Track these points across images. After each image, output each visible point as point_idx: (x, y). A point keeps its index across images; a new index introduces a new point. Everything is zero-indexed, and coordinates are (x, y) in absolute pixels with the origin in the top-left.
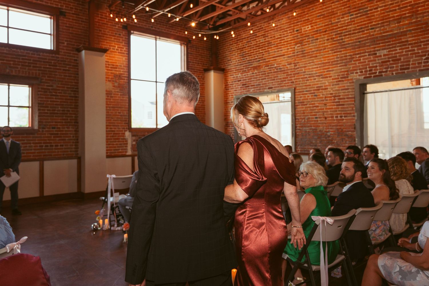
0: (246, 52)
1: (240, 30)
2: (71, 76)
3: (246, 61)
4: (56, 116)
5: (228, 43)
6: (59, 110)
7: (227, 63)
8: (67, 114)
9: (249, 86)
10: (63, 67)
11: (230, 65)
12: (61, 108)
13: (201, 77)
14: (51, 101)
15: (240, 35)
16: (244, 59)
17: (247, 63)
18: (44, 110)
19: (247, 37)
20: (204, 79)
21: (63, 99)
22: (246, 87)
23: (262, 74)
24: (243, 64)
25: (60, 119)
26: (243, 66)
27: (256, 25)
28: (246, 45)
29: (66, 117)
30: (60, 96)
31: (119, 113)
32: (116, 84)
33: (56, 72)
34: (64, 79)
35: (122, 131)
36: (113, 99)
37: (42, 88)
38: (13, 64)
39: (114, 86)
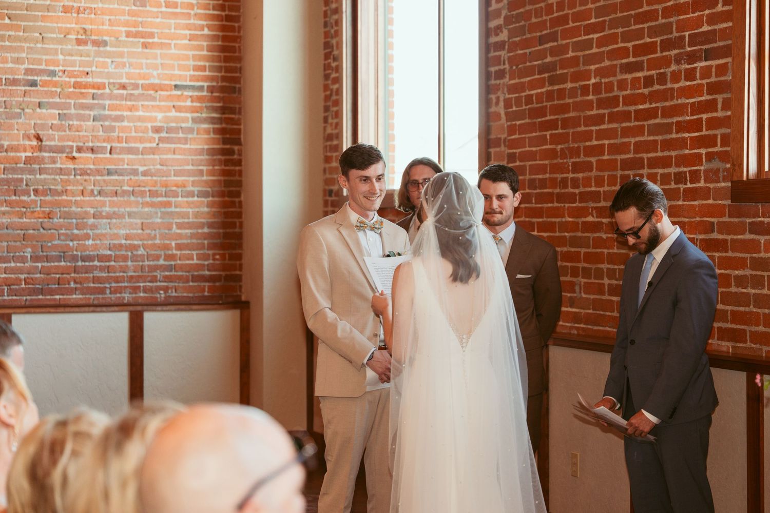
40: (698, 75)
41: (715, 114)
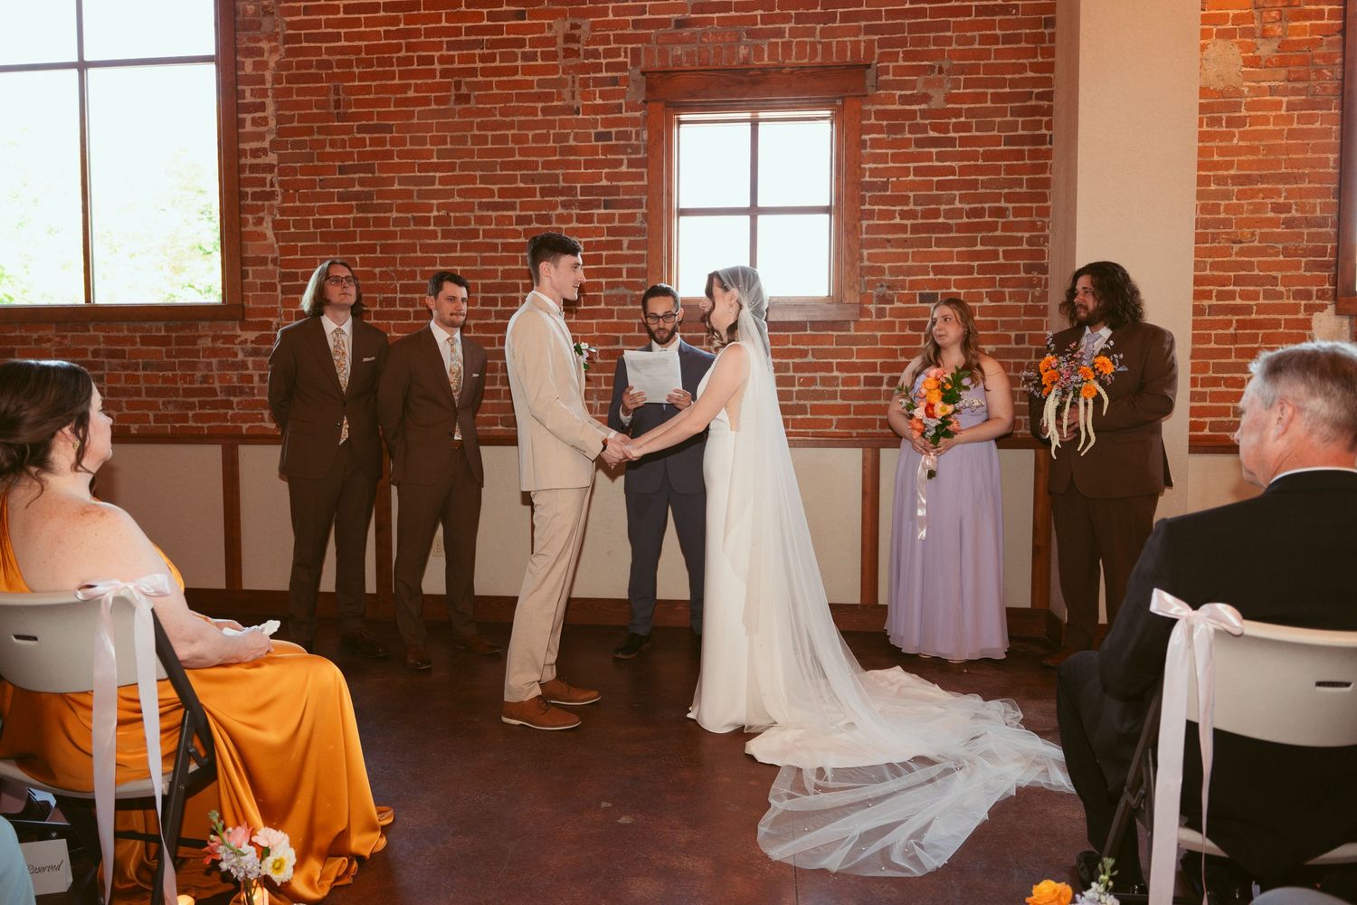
2: (1015, 38)
4: (939, 242)
6: (956, 213)
8: (993, 227)
12: (963, 199)
14: (918, 171)
18: (891, 215)
21: (974, 156)
25: (961, 256)
29: (984, 241)
30: (964, 141)
31: (1277, 208)
32: (1266, 49)
33: (946, 26)
34: (984, 54)
35: (1295, 309)
36: (1243, 136)
37: (881, 115)
38: (765, 20)
39: (1253, 62)
40: (595, 220)
41: (619, 252)
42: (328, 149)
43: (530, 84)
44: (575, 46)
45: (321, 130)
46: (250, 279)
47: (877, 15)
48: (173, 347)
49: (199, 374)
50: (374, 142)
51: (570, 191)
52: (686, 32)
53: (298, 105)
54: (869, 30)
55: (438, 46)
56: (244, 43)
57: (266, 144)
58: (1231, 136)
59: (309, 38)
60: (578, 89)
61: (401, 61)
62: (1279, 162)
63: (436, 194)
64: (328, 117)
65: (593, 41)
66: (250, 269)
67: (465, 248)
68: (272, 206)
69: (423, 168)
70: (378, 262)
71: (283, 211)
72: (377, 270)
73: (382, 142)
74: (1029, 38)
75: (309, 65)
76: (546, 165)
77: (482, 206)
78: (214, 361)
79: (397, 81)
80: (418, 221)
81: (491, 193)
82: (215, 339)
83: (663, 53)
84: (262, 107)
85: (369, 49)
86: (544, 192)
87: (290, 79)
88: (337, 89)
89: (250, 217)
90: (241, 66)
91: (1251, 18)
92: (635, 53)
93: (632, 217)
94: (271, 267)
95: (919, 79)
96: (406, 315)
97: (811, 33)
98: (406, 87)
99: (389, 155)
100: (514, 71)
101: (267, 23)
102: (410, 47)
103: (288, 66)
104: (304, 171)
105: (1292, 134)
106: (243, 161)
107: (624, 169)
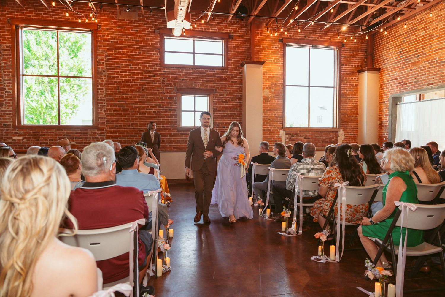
0: (404, 48)
1: (398, 27)
2: (237, 86)
3: (404, 58)
4: (226, 118)
5: (384, 42)
6: (228, 114)
7: (382, 63)
8: (234, 116)
9: (406, 84)
10: (231, 79)
11: (387, 63)
12: (229, 111)
13: (355, 78)
14: (222, 107)
15: (398, 31)
16: (402, 56)
17: (405, 60)
18: (218, 114)
19: (406, 33)
20: (357, 80)
21: (231, 105)
22: (402, 85)
23: (421, 70)
24: (401, 61)
25: (229, 120)
26: (400, 64)
27: (416, 18)
28: (404, 41)
29: (233, 118)
30: (229, 102)
31: (274, 115)
32: (273, 91)
33: (226, 84)
34: (232, 89)
35: (277, 130)
36: (270, 103)
37: (216, 97)
38: (197, 80)
39: (271, 92)
41: (172, 118)
42: (116, 98)
43: (156, 88)
44: (164, 82)
45: (115, 94)
46: (100, 121)
47: (215, 81)
48: (82, 134)
49: (88, 139)
50: (125, 97)
51: (163, 107)
52: (184, 81)
53: (110, 89)
54: (214, 83)
55: (139, 80)
56: (99, 76)
57: (103, 96)
58: (268, 103)
59: (112, 77)
60: (165, 90)
61: (131, 82)
62: (274, 108)
63: (138, 107)
64: (116, 92)
65: (167, 81)
66: (99, 119)
67: (143, 117)
68: (104, 108)
69: (135, 102)
70: (126, 119)
71: (107, 109)
72: (126, 120)
73: (127, 97)
74: (239, 86)
75: (113, 82)
76: (159, 102)
77: (147, 109)
78: (91, 137)
79: (130, 86)
80: (134, 111)
81: (148, 107)
82: (91, 133)
83: (180, 85)
84: (103, 89)
85: (124, 80)
86: (159, 107)
87: (108, 84)
88: (118, 87)
89: (99, 109)
90: (98, 81)
91: (270, 86)
92: (175, 84)
93: (174, 112)
94: (104, 119)
95: (222, 92)
96: (132, 129)
97: (205, 83)
98: (132, 87)
99: (129, 99)
100: (153, 86)
101: (104, 73)
102: (133, 80)
103: (108, 82)
104: (111, 101)
105: (276, 104)
106: (98, 99)
107: (173, 104)
